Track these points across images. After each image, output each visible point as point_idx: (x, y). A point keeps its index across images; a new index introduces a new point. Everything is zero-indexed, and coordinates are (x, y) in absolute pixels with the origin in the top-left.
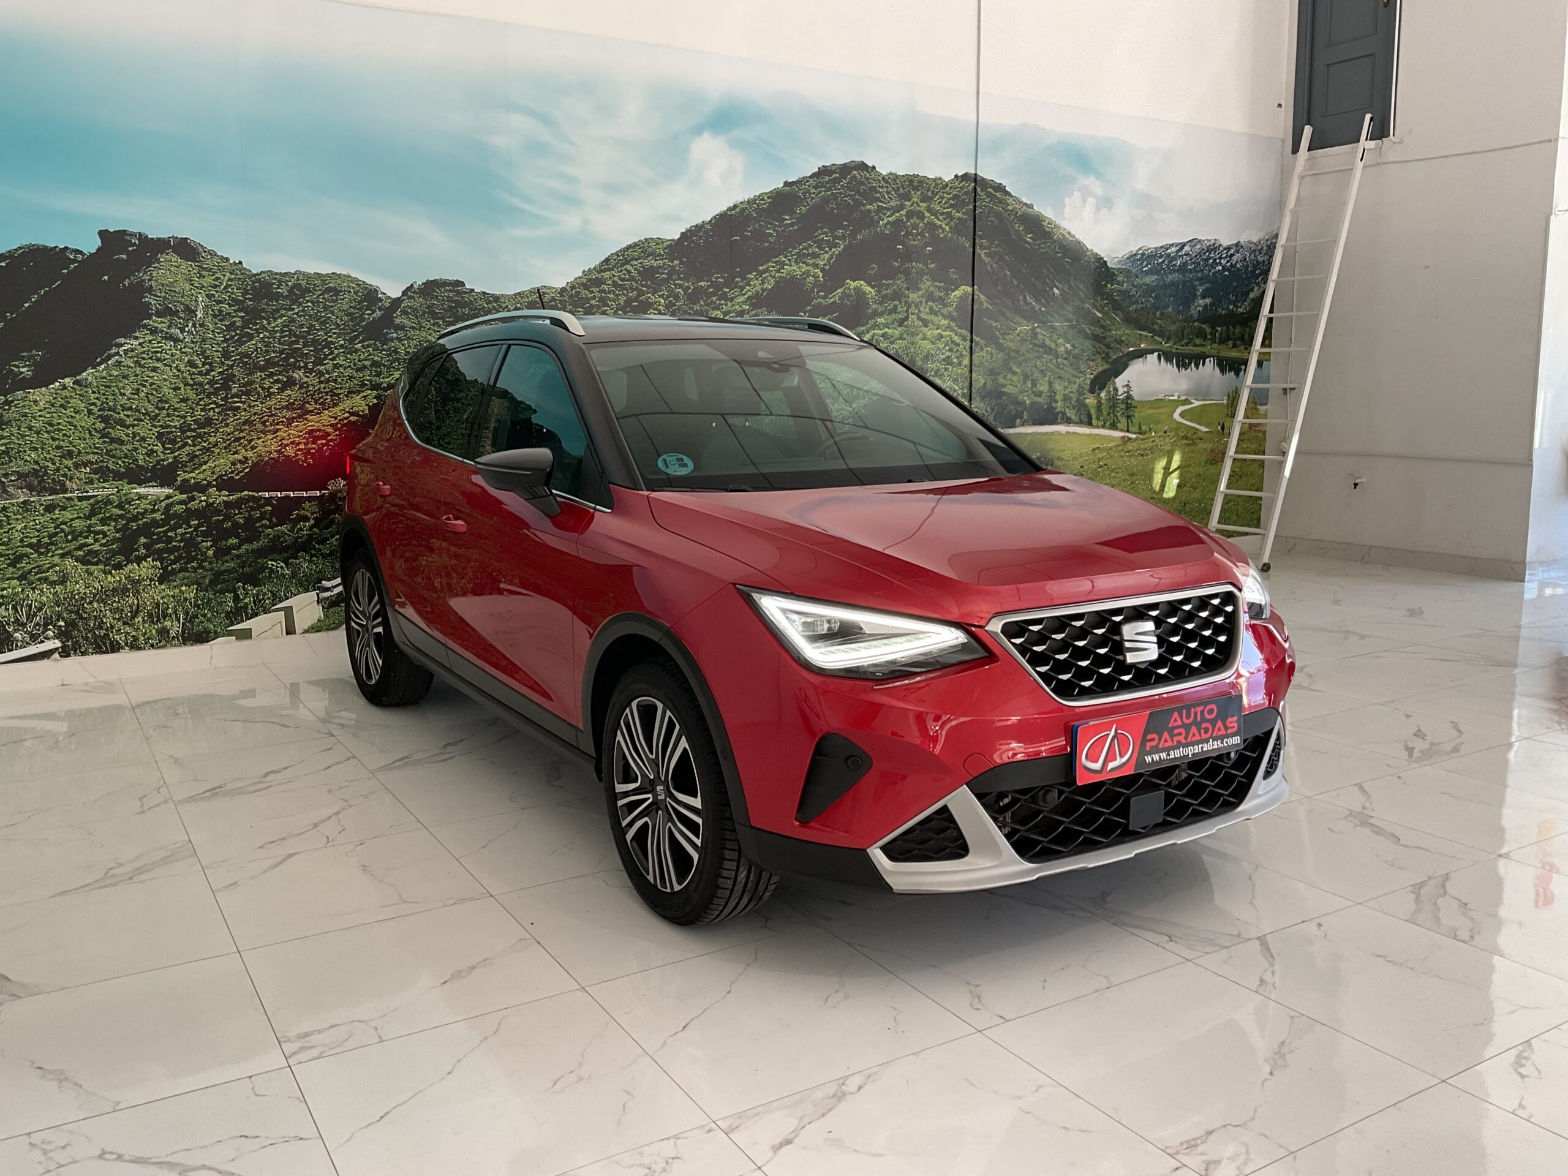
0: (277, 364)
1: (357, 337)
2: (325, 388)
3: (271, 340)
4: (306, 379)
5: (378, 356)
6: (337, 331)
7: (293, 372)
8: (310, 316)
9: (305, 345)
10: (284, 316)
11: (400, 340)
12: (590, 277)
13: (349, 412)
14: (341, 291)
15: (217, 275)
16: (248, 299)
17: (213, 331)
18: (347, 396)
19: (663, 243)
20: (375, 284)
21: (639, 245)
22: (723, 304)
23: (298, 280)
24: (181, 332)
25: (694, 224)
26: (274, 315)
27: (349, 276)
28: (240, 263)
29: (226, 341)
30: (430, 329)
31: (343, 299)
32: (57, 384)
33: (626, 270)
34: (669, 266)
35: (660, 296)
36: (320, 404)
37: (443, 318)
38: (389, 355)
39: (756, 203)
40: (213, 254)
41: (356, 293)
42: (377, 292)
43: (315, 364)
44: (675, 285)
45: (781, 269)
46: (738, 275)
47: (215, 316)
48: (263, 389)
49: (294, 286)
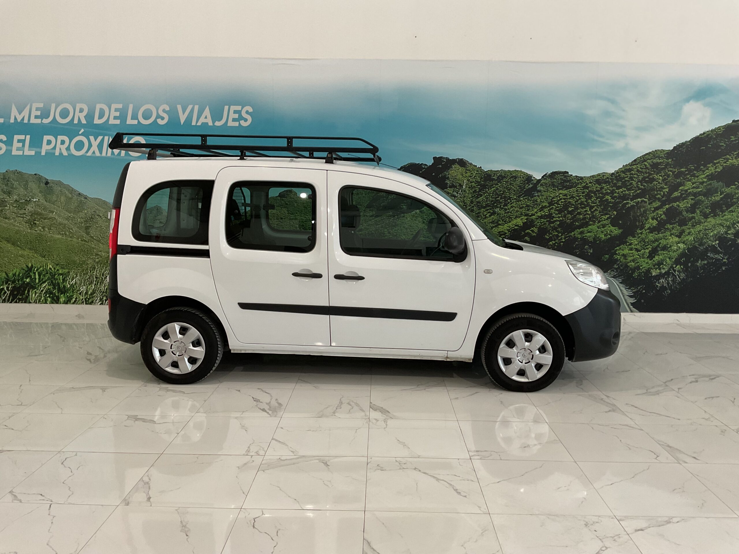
0: (490, 206)
1: (522, 195)
2: (507, 215)
3: (489, 196)
4: (500, 212)
5: (529, 203)
6: (514, 193)
7: (495, 209)
8: (504, 187)
9: (501, 198)
10: (495, 187)
11: (538, 196)
12: (626, 168)
13: (515, 225)
14: (517, 177)
15: (472, 172)
16: (482, 181)
17: (468, 193)
18: (515, 218)
19: (664, 152)
20: (531, 174)
21: (652, 153)
22: (692, 179)
23: (501, 173)
24: (457, 194)
25: (681, 142)
26: (491, 187)
27: (521, 171)
28: (481, 167)
29: (472, 197)
30: (551, 191)
31: (518, 180)
32: (414, 212)
33: (644, 164)
34: (666, 162)
35: (660, 176)
36: (504, 222)
37: (557, 187)
38: (533, 202)
39: (716, 131)
40: (471, 164)
41: (523, 178)
42: (531, 177)
43: (504, 206)
44: (668, 171)
45: (726, 162)
46: (702, 165)
47: (469, 188)
48: (484, 215)
49: (499, 176)
